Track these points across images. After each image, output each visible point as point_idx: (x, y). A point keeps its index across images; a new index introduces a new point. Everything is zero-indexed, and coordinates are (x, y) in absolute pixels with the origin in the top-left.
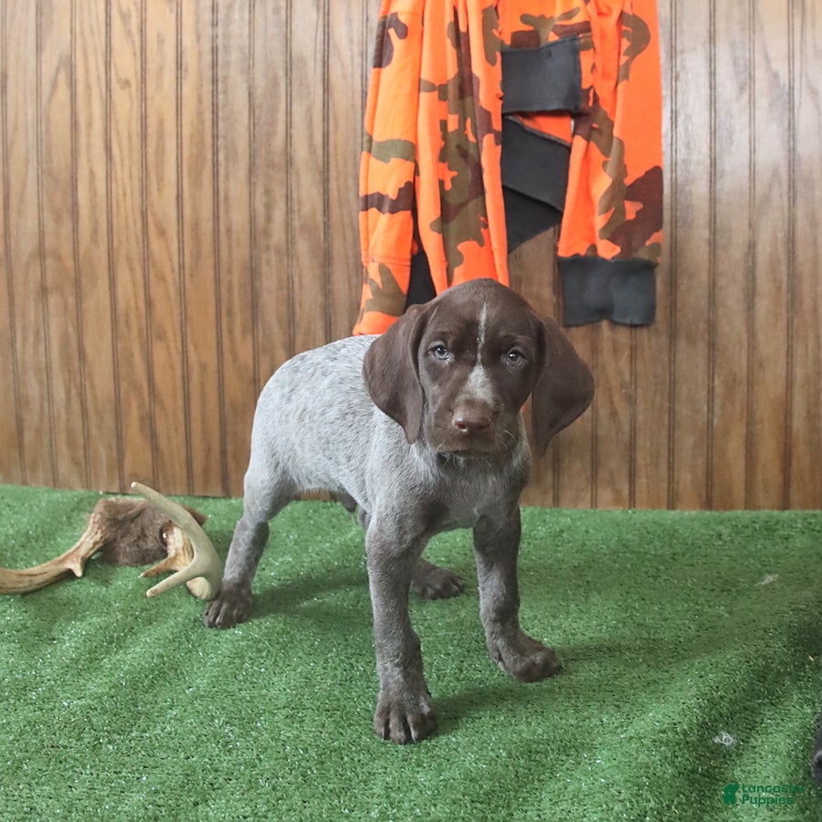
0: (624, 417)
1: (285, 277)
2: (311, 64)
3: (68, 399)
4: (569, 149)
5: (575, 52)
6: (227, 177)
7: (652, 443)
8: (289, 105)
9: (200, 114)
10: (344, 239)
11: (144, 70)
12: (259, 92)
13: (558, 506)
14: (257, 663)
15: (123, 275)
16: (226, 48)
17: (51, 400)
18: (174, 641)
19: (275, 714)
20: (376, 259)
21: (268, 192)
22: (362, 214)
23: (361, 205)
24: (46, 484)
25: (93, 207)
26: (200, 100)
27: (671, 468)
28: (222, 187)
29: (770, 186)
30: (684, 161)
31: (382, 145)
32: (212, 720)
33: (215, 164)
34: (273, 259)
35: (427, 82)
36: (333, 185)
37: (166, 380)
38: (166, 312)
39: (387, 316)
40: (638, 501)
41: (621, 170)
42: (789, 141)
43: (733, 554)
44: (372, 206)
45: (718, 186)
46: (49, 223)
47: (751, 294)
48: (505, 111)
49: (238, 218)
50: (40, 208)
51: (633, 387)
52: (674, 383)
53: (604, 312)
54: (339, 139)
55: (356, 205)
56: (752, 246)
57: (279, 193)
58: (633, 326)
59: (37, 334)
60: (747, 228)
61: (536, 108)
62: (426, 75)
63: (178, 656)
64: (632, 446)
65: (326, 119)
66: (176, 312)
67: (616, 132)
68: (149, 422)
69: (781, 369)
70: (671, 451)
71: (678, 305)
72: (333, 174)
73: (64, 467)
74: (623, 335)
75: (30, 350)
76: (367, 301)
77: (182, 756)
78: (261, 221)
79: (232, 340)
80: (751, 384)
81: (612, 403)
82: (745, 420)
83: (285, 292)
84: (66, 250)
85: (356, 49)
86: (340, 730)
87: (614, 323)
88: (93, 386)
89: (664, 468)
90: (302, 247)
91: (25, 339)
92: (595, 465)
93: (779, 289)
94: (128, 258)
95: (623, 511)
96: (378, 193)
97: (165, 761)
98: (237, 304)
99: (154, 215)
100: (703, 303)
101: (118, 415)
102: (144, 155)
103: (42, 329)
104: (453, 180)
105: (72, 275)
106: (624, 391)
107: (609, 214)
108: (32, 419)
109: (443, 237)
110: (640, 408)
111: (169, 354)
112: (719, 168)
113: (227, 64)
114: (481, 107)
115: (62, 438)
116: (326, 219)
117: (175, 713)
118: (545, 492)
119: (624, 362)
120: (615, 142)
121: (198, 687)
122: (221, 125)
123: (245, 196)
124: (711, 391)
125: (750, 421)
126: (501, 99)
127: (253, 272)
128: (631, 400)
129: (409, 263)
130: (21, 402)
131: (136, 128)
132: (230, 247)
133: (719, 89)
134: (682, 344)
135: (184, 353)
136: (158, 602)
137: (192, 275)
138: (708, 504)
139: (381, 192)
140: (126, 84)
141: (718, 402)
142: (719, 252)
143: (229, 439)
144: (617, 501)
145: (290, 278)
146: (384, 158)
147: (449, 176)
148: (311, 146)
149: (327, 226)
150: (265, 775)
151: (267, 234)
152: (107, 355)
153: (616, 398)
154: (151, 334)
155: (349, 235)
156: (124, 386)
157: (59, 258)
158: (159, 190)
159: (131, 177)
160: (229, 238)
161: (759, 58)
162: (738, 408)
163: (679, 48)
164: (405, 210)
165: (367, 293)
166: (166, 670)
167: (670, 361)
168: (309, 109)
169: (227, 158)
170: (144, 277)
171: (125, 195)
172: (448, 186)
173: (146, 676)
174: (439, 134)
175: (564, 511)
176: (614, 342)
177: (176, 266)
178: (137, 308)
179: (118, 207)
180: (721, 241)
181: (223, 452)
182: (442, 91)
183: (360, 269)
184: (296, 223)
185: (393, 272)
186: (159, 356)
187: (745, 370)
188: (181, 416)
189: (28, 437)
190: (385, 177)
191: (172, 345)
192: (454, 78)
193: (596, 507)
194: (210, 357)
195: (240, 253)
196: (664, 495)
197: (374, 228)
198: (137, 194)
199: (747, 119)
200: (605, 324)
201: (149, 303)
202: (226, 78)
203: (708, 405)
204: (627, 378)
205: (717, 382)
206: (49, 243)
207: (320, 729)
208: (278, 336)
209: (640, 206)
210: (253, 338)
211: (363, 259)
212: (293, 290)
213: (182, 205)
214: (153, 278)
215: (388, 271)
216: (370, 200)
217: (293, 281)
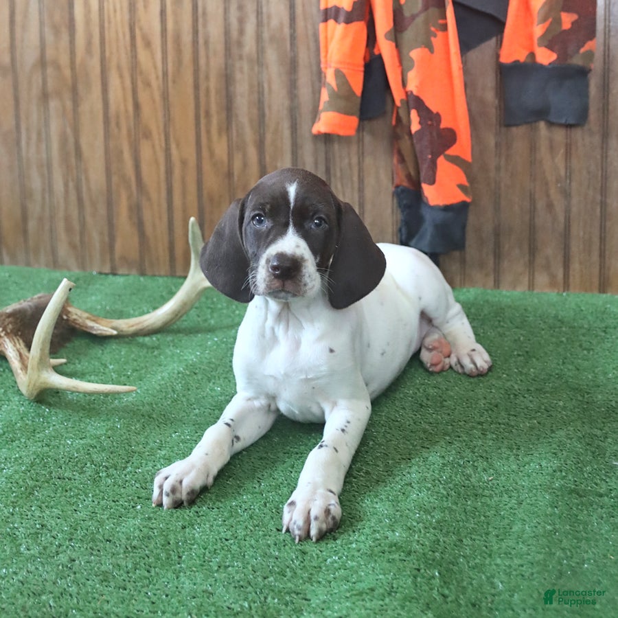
0: (559, 209)
1: (256, 83)
3: (67, 191)
7: (584, 233)
10: (308, 49)
13: (498, 288)
15: (114, 81)
17: (51, 191)
20: (333, 65)
21: (241, 8)
22: (322, 26)
23: (322, 18)
24: (47, 266)
25: (88, 22)
27: (602, 255)
28: (200, 4)
34: (246, 68)
36: (299, 1)
37: (152, 175)
38: (152, 116)
39: (342, 116)
40: (572, 285)
44: (330, 18)
46: (49, 38)
49: (214, 30)
50: (42, 23)
51: (568, 181)
52: (606, 179)
53: (541, 113)
55: (317, 17)
57: (250, 8)
58: (569, 126)
59: (39, 134)
64: (566, 235)
66: (160, 114)
68: (136, 211)
70: (602, 240)
71: (610, 107)
73: (63, 250)
74: (559, 135)
75: (33, 149)
76: (325, 102)
78: (234, 34)
79: (209, 140)
81: (548, 196)
83: (256, 95)
84: (64, 59)
87: (551, 124)
88: (87, 179)
89: (595, 257)
90: (271, 56)
91: (29, 138)
92: (533, 251)
94: (119, 68)
95: (558, 293)
96: (335, 7)
98: (214, 108)
99: (141, 29)
101: (110, 204)
103: (43, 130)
105: (70, 82)
106: (559, 185)
107: (548, 23)
108: (35, 209)
110: (575, 201)
111: (155, 152)
115: (61, 226)
116: (292, 31)
118: (487, 275)
119: (560, 159)
123: (221, 11)
127: (228, 79)
128: (566, 194)
129: (362, 69)
130: (25, 194)
132: (207, 57)
135: (167, 151)
137: (174, 82)
139: (338, 5)
144: (553, 284)
145: (260, 85)
149: (293, 37)
151: (240, 44)
152: (100, 152)
153: (552, 191)
154: (139, 133)
155: (312, 45)
156: (115, 179)
157: (58, 67)
158: (145, 7)
160: (207, 49)
164: (358, 20)
165: (325, 96)
167: (602, 157)
170: (133, 83)
171: (115, 11)
172: (403, 1)
175: (504, 292)
176: (551, 141)
177: (160, 74)
178: (127, 111)
179: (109, 22)
183: (320, 75)
184: (266, 35)
185: (347, 76)
186: (146, 152)
188: (164, 205)
189: (32, 225)
191: (157, 142)
193: (533, 290)
194: (190, 152)
195: (217, 62)
196: (596, 281)
197: (332, 38)
198: (126, 10)
200: (542, 125)
201: (137, 106)
204: (562, 172)
206: (50, 53)
208: (249, 135)
209: (575, 17)
210: (228, 137)
211: (322, 66)
212: (263, 95)
213: (166, 20)
214: (140, 85)
215: (344, 76)
216: (329, 12)
217: (263, 86)
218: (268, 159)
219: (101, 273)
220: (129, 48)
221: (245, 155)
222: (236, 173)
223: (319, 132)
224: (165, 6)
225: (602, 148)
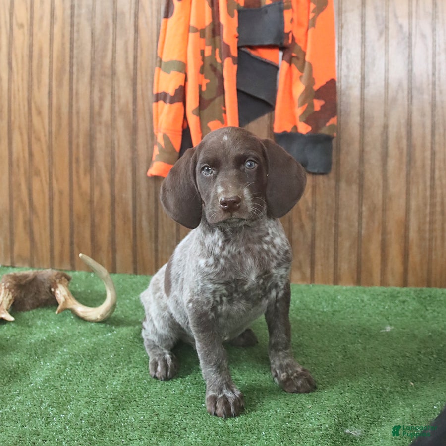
0: (308, 228)
1: (110, 141)
2: (128, 16)
4: (277, 68)
5: (281, 11)
6: (78, 81)
7: (324, 245)
8: (115, 39)
9: (63, 44)
10: (145, 119)
11: (32, 18)
12: (98, 32)
14: (74, 368)
15: (16, 137)
16: (80, 6)
18: (27, 354)
19: (79, 401)
20: (162, 131)
21: (101, 90)
22: (154, 104)
23: (154, 99)
26: (63, 36)
27: (336, 259)
28: (74, 87)
29: (397, 92)
30: (346, 76)
31: (167, 63)
32: (41, 404)
33: (71, 73)
34: (103, 130)
35: (193, 27)
36: (139, 87)
37: (40, 200)
38: (41, 161)
39: (166, 164)
40: (316, 280)
41: (311, 81)
42: (408, 65)
43: (370, 312)
44: (160, 100)
45: (366, 91)
47: (385, 156)
48: (240, 45)
49: (83, 105)
51: (314, 211)
52: (338, 209)
54: (143, 60)
55: (151, 98)
56: (386, 127)
57: (107, 90)
60: (382, 116)
61: (257, 43)
62: (193, 23)
63: (28, 364)
64: (312, 246)
65: (135, 48)
66: (46, 159)
67: (307, 58)
68: (29, 225)
69: (403, 201)
70: (336, 250)
71: (341, 162)
72: (139, 81)
76: (157, 155)
77: (19, 425)
78: (96, 108)
79: (78, 177)
80: (384, 210)
81: (301, 220)
82: (380, 232)
83: (109, 149)
85: (154, 8)
86: (117, 412)
89: (331, 260)
90: (120, 123)
93: (401, 153)
94: (20, 128)
95: (307, 285)
96: (164, 92)
97: (8, 428)
98: (81, 156)
99: (35, 103)
100: (356, 161)
101: (11, 220)
102: (30, 67)
104: (207, 85)
106: (308, 213)
107: (305, 107)
109: (200, 119)
110: (318, 224)
111: (42, 185)
112: (366, 81)
113: (79, 16)
114: (224, 42)
116: (134, 107)
117: (19, 398)
120: (307, 64)
121: (36, 384)
122: (75, 51)
123: (88, 92)
124: (360, 214)
125: (384, 232)
126: (237, 37)
127: (91, 138)
128: (312, 219)
129: (181, 133)
131: (26, 52)
132: (78, 122)
133: (367, 34)
134: (343, 185)
135: (50, 184)
136: (22, 331)
137: (56, 138)
138: (358, 282)
139: (166, 91)
140: (21, 26)
141: (364, 220)
142: (366, 130)
143: (75, 236)
144: (303, 279)
145: (112, 142)
146: (167, 71)
147: (205, 82)
148: (127, 64)
149: (135, 111)
150: (66, 439)
151: (100, 114)
152: (6, 184)
153: (304, 217)
154: (32, 172)
155: (148, 117)
156: (15, 203)
158: (39, 88)
159: (22, 80)
160: (78, 117)
161: (391, 16)
162: (376, 224)
163: (344, 9)
164: (179, 101)
165: (156, 151)
166: (19, 372)
167: (336, 195)
168: (126, 43)
169: (78, 70)
170: (29, 139)
171: (19, 90)
172: (204, 88)
173: (7, 375)
174: (200, 57)
177: (47, 132)
178: (24, 157)
179: (15, 98)
180: (367, 124)
181: (72, 243)
182: (202, 33)
183: (153, 136)
184: (117, 109)
185: (171, 139)
186: (36, 185)
187: (380, 203)
188: (47, 220)
190: (168, 83)
191: (44, 179)
192: (209, 25)
194: (66, 187)
195: (84, 126)
196: (331, 277)
197: (161, 113)
198: (26, 90)
199: (384, 52)
201: (31, 154)
202: (79, 24)
203: (359, 221)
204: (310, 204)
205: (364, 208)
207: (105, 410)
208: (104, 175)
209: (322, 102)
210: (91, 177)
211: (155, 131)
212: (114, 149)
213: (52, 97)
214: (33, 140)
215: (168, 138)
216: (159, 96)
217: (114, 144)
218: (116, 192)
219: (4, 266)
220: (27, 116)
221: (101, 189)
222: (95, 200)
223: (152, 175)
224: (52, 88)
225: (336, 188)
